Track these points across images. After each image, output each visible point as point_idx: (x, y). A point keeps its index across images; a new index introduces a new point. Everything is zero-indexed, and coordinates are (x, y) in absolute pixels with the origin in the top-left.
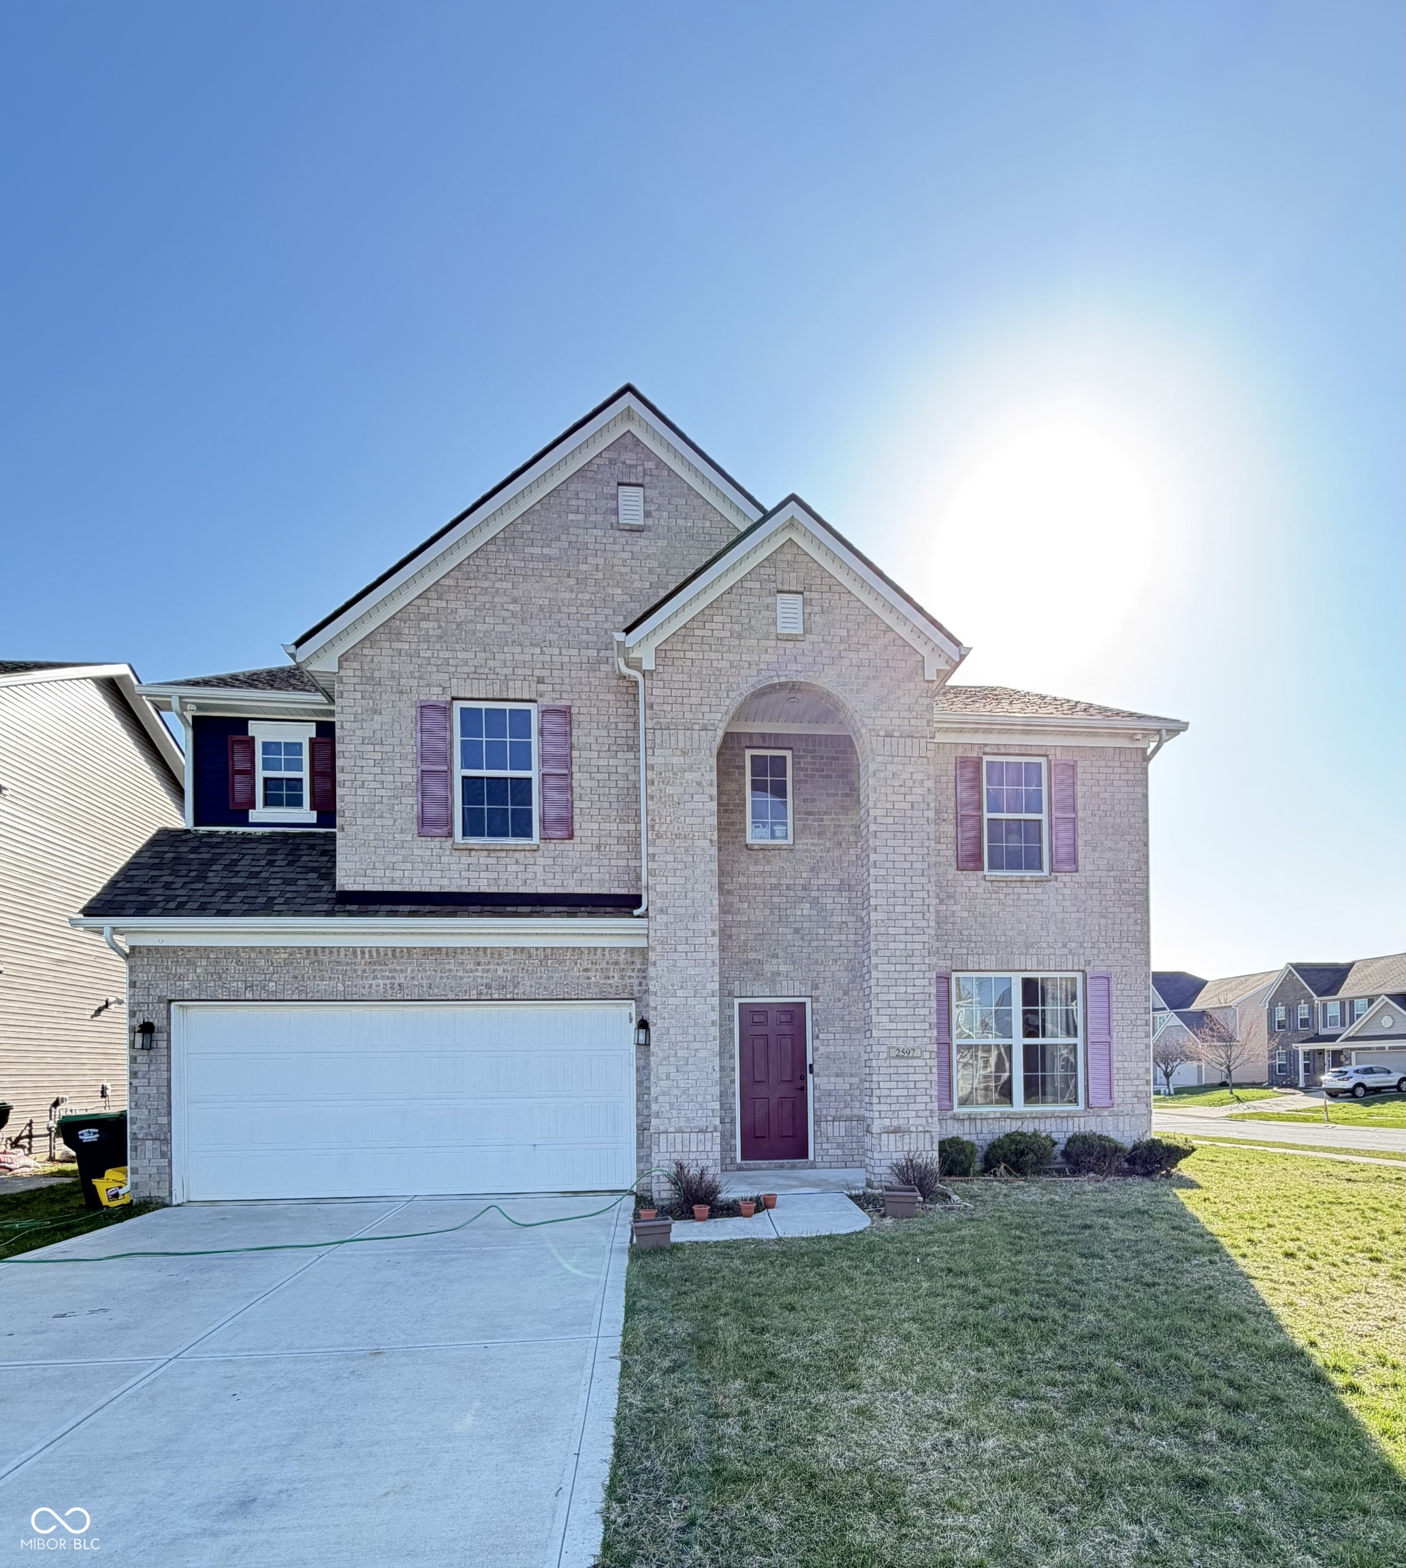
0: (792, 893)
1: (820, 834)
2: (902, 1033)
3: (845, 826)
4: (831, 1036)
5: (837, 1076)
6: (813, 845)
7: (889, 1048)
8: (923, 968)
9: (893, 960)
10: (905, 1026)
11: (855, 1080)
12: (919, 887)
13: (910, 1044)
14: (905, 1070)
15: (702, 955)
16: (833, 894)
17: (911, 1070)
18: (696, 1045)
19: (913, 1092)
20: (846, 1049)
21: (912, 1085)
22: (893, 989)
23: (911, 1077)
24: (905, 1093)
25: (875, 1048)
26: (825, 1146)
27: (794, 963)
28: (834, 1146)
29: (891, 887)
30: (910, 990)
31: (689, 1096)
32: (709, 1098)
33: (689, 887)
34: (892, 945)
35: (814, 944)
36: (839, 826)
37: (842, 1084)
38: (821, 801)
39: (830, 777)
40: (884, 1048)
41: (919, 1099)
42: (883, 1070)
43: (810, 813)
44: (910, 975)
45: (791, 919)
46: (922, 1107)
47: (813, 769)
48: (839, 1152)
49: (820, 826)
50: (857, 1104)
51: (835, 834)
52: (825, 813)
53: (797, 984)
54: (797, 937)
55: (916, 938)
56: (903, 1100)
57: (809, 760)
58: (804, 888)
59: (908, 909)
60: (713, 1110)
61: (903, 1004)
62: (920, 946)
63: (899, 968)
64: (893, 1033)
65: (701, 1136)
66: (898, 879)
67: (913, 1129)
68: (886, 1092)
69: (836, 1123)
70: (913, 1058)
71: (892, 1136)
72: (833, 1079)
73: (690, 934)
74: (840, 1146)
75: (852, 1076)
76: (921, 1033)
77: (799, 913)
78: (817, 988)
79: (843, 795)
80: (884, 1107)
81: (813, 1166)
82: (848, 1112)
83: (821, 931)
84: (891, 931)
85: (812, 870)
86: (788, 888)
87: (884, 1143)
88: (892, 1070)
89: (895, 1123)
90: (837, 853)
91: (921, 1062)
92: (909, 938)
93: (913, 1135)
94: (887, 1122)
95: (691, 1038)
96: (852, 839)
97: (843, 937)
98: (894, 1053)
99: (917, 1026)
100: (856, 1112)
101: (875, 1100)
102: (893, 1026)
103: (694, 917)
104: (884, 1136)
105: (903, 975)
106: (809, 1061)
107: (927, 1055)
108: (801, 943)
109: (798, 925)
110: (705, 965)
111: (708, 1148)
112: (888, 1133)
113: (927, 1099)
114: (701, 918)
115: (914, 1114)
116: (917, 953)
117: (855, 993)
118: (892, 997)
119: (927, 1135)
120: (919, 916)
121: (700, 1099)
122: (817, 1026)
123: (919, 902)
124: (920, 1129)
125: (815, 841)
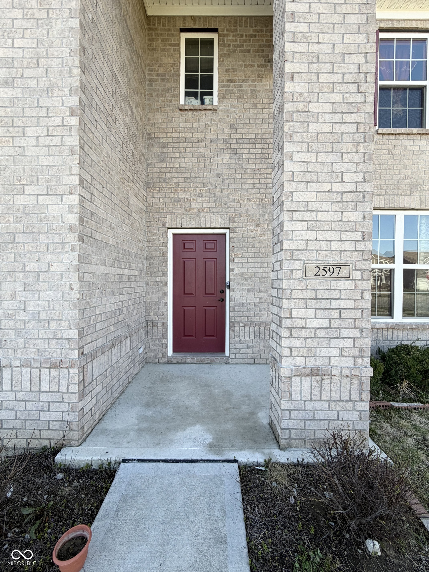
0: (215, 146)
1: (239, 97)
2: (324, 246)
3: (259, 91)
4: (244, 260)
5: (249, 291)
6: (234, 106)
7: (306, 265)
8: (357, 158)
9: (315, 147)
10: (328, 236)
11: (264, 295)
12: (353, 49)
13: (335, 259)
14: (326, 295)
15: (57, 141)
16: (249, 146)
17: (335, 295)
18: (49, 257)
19: (336, 324)
20: (256, 270)
21: (335, 314)
22: (314, 187)
23: (335, 304)
24: (325, 323)
25: (287, 265)
26: (237, 346)
27: (215, 201)
28: (245, 346)
29: (315, 48)
30: (336, 187)
31: (39, 321)
32: (65, 324)
33: (42, 51)
34: (313, 127)
35: (233, 186)
36: (255, 91)
37: (253, 298)
38: (240, 71)
39: (249, 51)
40: (298, 265)
41: (344, 333)
42: (296, 294)
43: (231, 81)
44: (337, 167)
45: (214, 166)
46: (349, 343)
47: (234, 46)
48: (249, 351)
49: (239, 91)
50: (265, 314)
51: (252, 97)
52: (244, 81)
53: (218, 218)
54: (219, 180)
55: (348, 118)
56: (322, 333)
57: (231, 38)
58: (225, 141)
59: (336, 78)
60: (70, 340)
61: (326, 206)
62: (352, 128)
63: (322, 157)
64: (312, 246)
65: (54, 372)
66: (324, 38)
67: (336, 372)
68: (301, 323)
69: (247, 329)
70: (338, 278)
71: (306, 381)
72: (245, 294)
73: (43, 113)
74: (249, 347)
75: (261, 291)
76: (349, 246)
77: (221, 161)
78: (234, 221)
79: (258, 66)
80: (297, 343)
81: (228, 362)
82: (257, 320)
83: (238, 176)
84: (313, 107)
85: (232, 127)
86: (212, 141)
87: (296, 388)
88: (309, 294)
89: (311, 363)
90: (253, 112)
91: (348, 284)
92: (337, 117)
93: (335, 380)
94: (300, 362)
95: (42, 247)
96: (265, 101)
97: (256, 181)
98: (312, 271)
99: (345, 236)
100: (264, 320)
101: (285, 333)
102: (312, 235)
103: (48, 91)
104: (296, 381)
105: (327, 168)
106: (227, 279)
107: (357, 275)
108: (221, 185)
109: (220, 171)
110: (61, 154)
111: (63, 389)
112: (301, 376)
113: (356, 333)
114: (56, 91)
115: (336, 352)
116: (347, 138)
117: (265, 226)
118: (311, 197)
119: (355, 381)
120: (353, 88)
121: (54, 325)
122: (233, 251)
123: (353, 68)
124: (346, 372)
125: (235, 103)
